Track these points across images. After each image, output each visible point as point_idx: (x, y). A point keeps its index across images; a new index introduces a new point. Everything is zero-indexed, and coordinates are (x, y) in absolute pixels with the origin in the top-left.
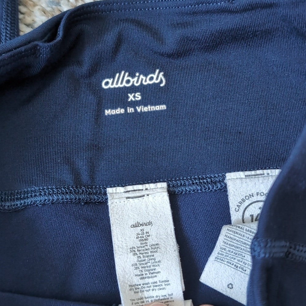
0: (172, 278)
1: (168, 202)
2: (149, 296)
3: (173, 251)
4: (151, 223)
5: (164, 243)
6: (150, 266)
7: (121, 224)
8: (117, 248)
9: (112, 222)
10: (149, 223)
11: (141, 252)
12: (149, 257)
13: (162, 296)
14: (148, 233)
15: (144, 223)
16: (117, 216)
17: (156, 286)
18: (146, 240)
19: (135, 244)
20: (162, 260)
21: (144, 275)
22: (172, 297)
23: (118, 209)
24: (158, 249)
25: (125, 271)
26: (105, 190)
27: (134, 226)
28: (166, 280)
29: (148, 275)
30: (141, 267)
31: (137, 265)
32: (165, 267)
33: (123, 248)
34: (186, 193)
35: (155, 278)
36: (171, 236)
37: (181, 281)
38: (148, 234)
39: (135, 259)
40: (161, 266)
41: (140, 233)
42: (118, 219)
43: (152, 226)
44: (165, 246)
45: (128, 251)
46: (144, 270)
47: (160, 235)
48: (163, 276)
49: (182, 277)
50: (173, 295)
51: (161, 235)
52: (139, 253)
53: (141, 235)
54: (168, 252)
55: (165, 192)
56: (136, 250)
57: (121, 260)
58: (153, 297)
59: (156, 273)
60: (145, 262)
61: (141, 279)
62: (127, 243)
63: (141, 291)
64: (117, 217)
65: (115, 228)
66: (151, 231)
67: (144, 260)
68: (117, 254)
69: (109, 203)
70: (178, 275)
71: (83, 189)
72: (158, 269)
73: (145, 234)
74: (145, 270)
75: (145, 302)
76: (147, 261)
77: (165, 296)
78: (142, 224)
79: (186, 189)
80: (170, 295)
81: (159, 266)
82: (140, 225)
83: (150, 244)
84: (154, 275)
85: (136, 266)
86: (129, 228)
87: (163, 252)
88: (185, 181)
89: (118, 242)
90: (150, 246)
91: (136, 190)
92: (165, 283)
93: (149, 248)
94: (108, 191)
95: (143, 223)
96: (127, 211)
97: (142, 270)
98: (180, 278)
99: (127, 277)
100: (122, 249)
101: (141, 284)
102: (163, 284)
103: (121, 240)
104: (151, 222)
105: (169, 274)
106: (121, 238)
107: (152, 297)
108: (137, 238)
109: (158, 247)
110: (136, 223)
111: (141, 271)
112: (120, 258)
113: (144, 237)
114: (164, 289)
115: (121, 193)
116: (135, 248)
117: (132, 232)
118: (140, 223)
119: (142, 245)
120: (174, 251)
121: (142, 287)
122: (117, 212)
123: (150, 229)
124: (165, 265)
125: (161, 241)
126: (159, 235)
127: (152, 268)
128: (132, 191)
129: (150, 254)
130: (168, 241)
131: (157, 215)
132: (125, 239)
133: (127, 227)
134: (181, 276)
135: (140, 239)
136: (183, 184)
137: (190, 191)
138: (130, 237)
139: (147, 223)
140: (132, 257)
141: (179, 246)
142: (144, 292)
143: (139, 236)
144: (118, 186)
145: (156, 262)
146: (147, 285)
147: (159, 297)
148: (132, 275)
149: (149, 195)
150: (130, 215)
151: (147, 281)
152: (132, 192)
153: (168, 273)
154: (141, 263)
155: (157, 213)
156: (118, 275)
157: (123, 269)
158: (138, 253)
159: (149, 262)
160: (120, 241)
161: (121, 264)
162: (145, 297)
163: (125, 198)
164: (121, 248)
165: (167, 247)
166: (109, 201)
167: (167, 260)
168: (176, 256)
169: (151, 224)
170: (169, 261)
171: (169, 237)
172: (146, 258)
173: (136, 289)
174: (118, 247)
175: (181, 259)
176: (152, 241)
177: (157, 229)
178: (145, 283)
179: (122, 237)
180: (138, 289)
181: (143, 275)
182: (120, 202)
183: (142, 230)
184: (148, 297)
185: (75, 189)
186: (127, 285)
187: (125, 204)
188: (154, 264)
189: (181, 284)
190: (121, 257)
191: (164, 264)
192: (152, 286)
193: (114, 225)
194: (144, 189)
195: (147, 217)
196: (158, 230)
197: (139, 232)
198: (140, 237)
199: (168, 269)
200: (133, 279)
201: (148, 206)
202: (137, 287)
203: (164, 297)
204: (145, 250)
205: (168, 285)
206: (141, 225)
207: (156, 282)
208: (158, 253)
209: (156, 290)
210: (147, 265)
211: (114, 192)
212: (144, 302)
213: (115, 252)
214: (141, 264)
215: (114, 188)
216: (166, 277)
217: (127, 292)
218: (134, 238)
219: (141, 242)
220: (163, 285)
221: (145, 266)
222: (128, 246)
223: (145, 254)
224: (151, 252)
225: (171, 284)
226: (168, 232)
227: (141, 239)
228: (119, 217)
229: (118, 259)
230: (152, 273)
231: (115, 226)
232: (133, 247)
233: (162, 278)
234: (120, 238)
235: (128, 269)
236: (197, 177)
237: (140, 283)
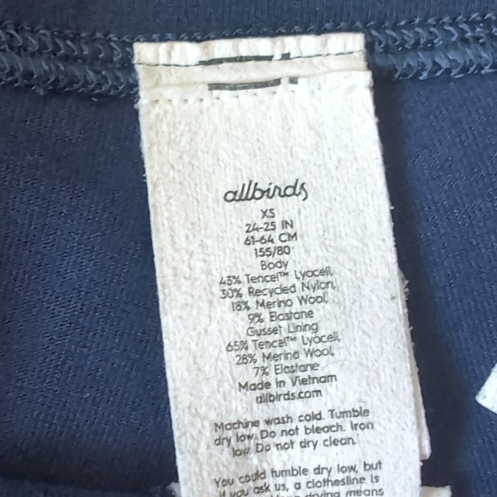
0: (381, 401)
1: (368, 111)
2: (289, 467)
3: (386, 299)
4: (302, 187)
5: (351, 266)
6: (296, 353)
7: (186, 183)
8: (170, 278)
9: (152, 173)
10: (294, 188)
11: (262, 297)
12: (294, 320)
13: (341, 469)
14: (292, 226)
15: (276, 187)
16: (172, 155)
17: (318, 430)
18: (284, 252)
19: (239, 266)
20: (343, 330)
21: (274, 385)
22: (376, 477)
23: (174, 127)
24: (330, 290)
25: (199, 370)
26: (128, 49)
27: (237, 198)
28: (357, 408)
29: (289, 388)
30: (264, 356)
31: (247, 349)
32: (353, 359)
33: (196, 279)
34: (431, 79)
35: (314, 400)
36: (380, 243)
37: (418, 417)
38: (289, 230)
39: (241, 324)
40: (339, 354)
41: (260, 223)
42: (175, 165)
43: (304, 199)
44: (354, 279)
45: (212, 293)
46: (273, 368)
47: (335, 233)
48: (344, 394)
49: (421, 400)
50: (382, 465)
51: (341, 237)
52: (257, 302)
53: (262, 233)
54: (365, 303)
55: (358, 70)
56: (244, 291)
57: (186, 327)
58: (305, 471)
59: (319, 381)
60: (277, 337)
61: (261, 400)
62: (207, 258)
63: (260, 448)
64: (170, 157)
65: (164, 200)
66: (302, 217)
67: (275, 331)
68: (171, 300)
69: (144, 102)
70: (404, 389)
71: (43, 38)
72: (326, 366)
73: (279, 230)
74: (276, 370)
75: (272, 488)
76: (285, 334)
77: (353, 469)
78: (269, 190)
79: (435, 63)
80: (371, 466)
81: (333, 355)
82: (258, 194)
83: (298, 268)
84: (311, 387)
85: (243, 352)
86: (218, 201)
87: (347, 303)
88: (432, 29)
89: (176, 255)
90: (298, 278)
91: (248, 59)
92: (355, 421)
93: (294, 286)
94: (139, 53)
95: (272, 187)
96: (212, 137)
97: (264, 369)
98: (413, 404)
99: (206, 391)
100: (189, 282)
101: (258, 422)
102: (346, 423)
103: (184, 245)
104: (303, 184)
105: (368, 384)
106: (187, 238)
107: (298, 473)
108: (247, 242)
109: (328, 283)
110: (244, 185)
111: (260, 372)
112: (180, 317)
113: (276, 240)
114: (348, 441)
115: (187, 66)
116: (239, 282)
117: (228, 219)
118: (258, 187)
119: (268, 272)
120: (388, 297)
121: (262, 432)
122: (173, 137)
123: (299, 212)
124: (355, 353)
125: (340, 260)
126: (332, 236)
127: (304, 360)
128: (229, 60)
129: (296, 307)
130: (368, 261)
131: (327, 158)
132: (202, 245)
133: (210, 201)
134: (415, 395)
135: (258, 246)
136: (422, 41)
137: (448, 71)
138: (220, 239)
139: (287, 188)
140: (230, 315)
141: (407, 282)
142: (269, 452)
143: (257, 235)
144: (178, 39)
145: (320, 340)
146: (282, 427)
147: (329, 472)
148: (226, 385)
149: (299, 80)
150: (222, 154)
151: (283, 408)
152: (230, 64)
153: (364, 384)
154: (263, 338)
155: (326, 152)
156: (174, 381)
157: (191, 361)
158: (251, 301)
159: (294, 339)
160: (184, 252)
161: (187, 339)
162: (273, 471)
163: (207, 87)
164: (185, 278)
165: (363, 282)
166: (142, 94)
167: (364, 332)
168: (397, 318)
169: (303, 193)
170: (370, 337)
171: (370, 243)
172: (284, 324)
173: (239, 439)
174: (175, 275)
175: (412, 332)
176: (304, 256)
177: (326, 213)
178: (276, 416)
179: (191, 237)
180: (246, 441)
181: (268, 385)
182: (186, 101)
183: (268, 213)
184: (286, 471)
185: (13, 32)
186: (206, 424)
187: (204, 111)
188: (313, 344)
189: (415, 427)
190: (185, 314)
191: (352, 348)
192: (301, 431)
193: (160, 188)
194: (277, 56)
195: (288, 163)
196: (330, 217)
197: (255, 220)
198: (260, 241)
199: (367, 367)
200: (230, 402)
201: (290, 122)
202: (246, 432)
203: (347, 474)
204: (278, 291)
205: (363, 427)
206: (263, 192)
207: (318, 417)
208: (328, 306)
209: (315, 446)
210: (286, 349)
211: (163, 60)
212: (267, 489)
213: (164, 293)
214: (261, 345)
215: (163, 47)
216: (357, 395)
217: (202, 450)
218: (235, 241)
219: (265, 258)
220: (348, 427)
221: (278, 351)
222: (214, 272)
223: (279, 306)
224: (302, 300)
225: (375, 426)
226: (366, 227)
227: (265, 246)
228: (181, 157)
229: (175, 321)
230: (304, 382)
231: (163, 193)
232: (234, 277)
233: (343, 402)
234: (183, 239)
235: (214, 360)
236: (479, 19)
237: (257, 419)
